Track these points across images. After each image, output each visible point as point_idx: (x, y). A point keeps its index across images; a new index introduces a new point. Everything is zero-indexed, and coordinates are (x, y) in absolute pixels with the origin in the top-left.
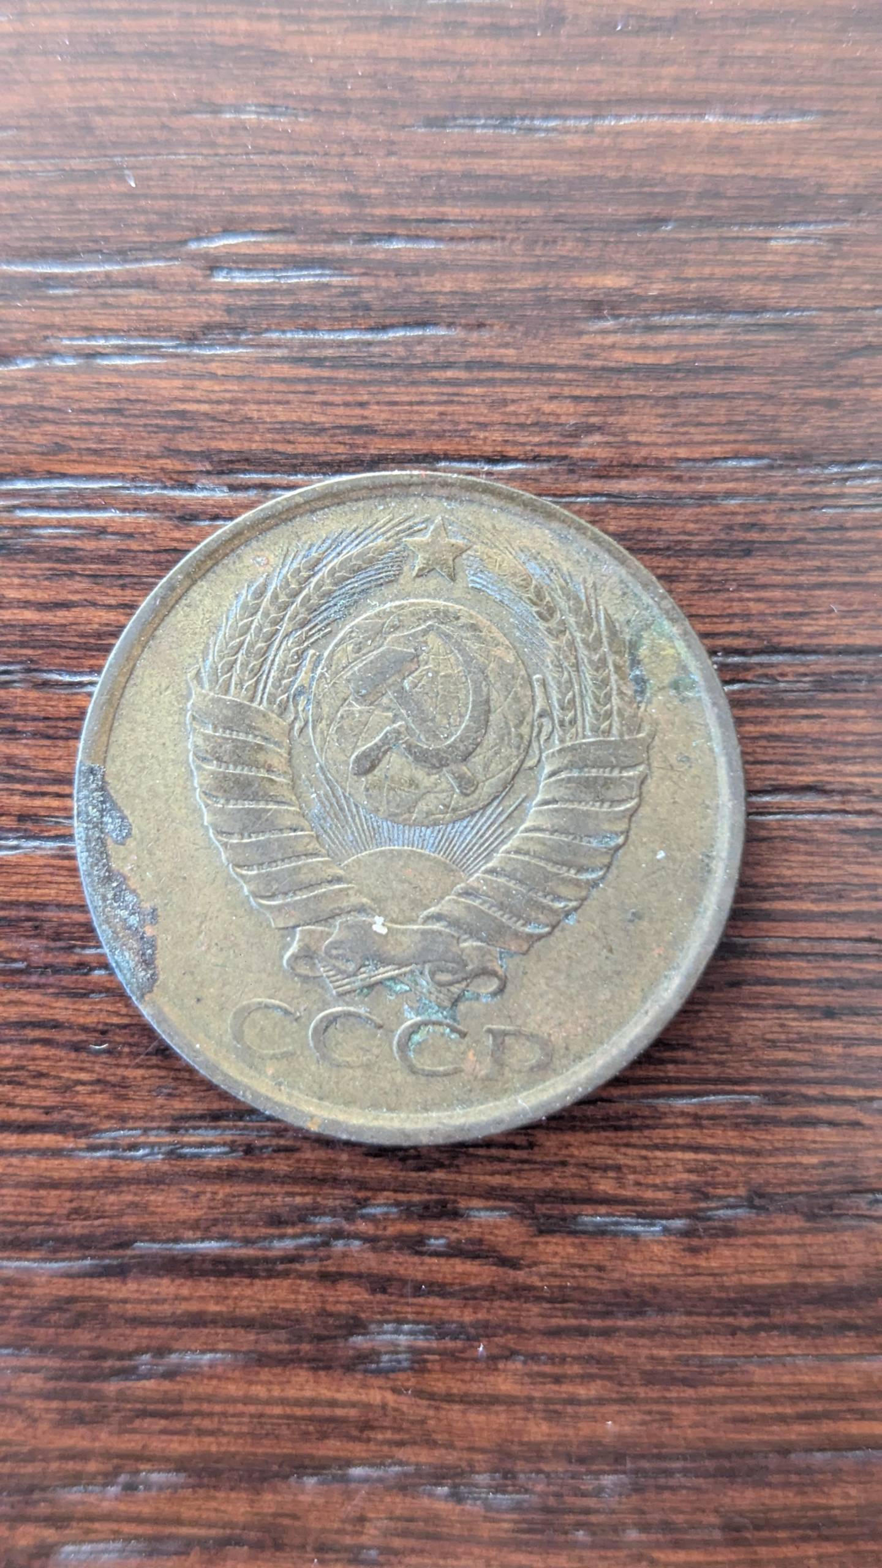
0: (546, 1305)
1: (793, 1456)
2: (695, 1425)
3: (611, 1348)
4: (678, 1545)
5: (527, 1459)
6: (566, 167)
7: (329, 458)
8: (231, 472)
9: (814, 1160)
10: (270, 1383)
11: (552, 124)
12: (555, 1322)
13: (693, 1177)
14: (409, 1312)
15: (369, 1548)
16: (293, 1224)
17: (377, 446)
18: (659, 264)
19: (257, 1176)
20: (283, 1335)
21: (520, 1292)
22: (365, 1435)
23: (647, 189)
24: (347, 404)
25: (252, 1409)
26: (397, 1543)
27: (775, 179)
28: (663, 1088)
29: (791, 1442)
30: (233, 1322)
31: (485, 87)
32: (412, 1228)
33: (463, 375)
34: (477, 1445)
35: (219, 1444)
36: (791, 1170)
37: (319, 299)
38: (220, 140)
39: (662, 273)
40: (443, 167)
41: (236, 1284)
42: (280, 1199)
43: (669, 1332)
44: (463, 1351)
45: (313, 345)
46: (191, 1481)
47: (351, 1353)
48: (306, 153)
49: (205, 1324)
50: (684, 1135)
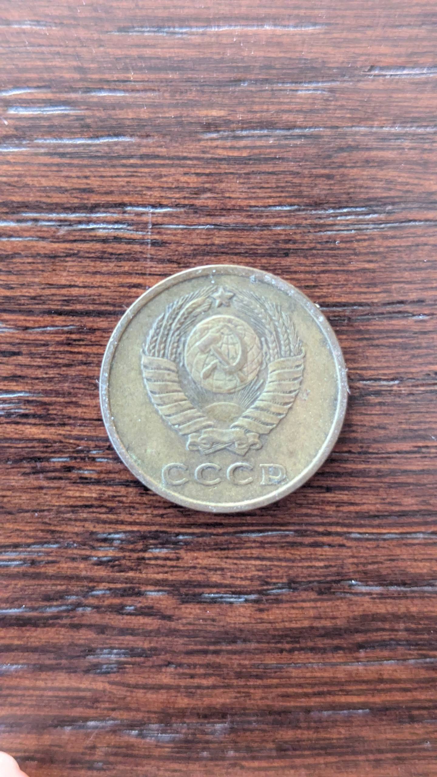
0: (186, 639)
1: (312, 713)
2: (262, 698)
3: (218, 660)
4: (254, 758)
5: (177, 717)
6: (192, 53)
7: (69, 205)
8: (18, 212)
9: (322, 564)
10: (46, 679)
11: (184, 30)
12: (190, 647)
13: (260, 573)
14: (116, 644)
15: (98, 762)
16: (57, 600)
17: (94, 199)
18: (240, 104)
19: (36, 576)
20: (52, 656)
21: (172, 632)
22: (96, 705)
23: (234, 65)
24: (78, 177)
25: (37, 693)
26: (112, 759)
27: (300, 59)
28: (244, 528)
29: (311, 707)
30: (26, 649)
31: (150, 11)
32: (117, 601)
33: (139, 162)
34: (152, 710)
35: (21, 710)
36: (310, 569)
37: (64, 122)
38: (12, 39)
39: (242, 109)
40: (128, 53)
41: (28, 630)
42: (49, 587)
43: (249, 652)
44: (144, 663)
45: (60, 146)
46: (8, 729)
47: (87, 664)
48: (56, 46)
49: (13, 650)
50: (256, 552)
